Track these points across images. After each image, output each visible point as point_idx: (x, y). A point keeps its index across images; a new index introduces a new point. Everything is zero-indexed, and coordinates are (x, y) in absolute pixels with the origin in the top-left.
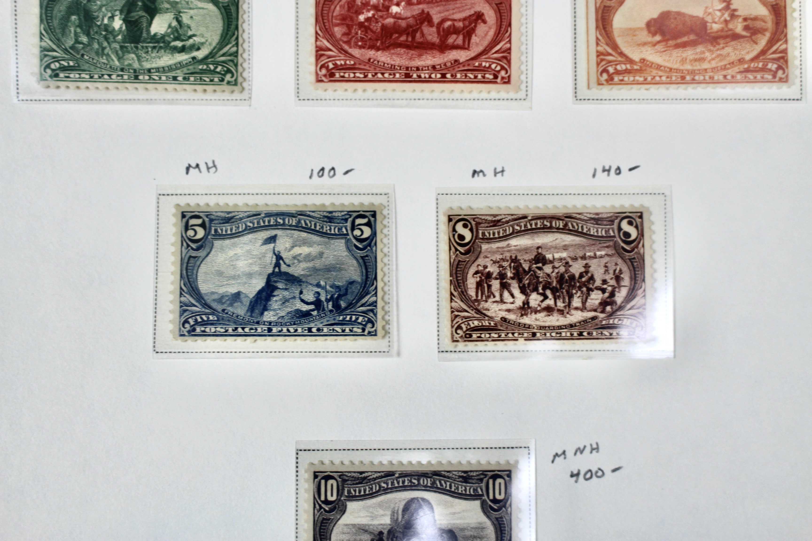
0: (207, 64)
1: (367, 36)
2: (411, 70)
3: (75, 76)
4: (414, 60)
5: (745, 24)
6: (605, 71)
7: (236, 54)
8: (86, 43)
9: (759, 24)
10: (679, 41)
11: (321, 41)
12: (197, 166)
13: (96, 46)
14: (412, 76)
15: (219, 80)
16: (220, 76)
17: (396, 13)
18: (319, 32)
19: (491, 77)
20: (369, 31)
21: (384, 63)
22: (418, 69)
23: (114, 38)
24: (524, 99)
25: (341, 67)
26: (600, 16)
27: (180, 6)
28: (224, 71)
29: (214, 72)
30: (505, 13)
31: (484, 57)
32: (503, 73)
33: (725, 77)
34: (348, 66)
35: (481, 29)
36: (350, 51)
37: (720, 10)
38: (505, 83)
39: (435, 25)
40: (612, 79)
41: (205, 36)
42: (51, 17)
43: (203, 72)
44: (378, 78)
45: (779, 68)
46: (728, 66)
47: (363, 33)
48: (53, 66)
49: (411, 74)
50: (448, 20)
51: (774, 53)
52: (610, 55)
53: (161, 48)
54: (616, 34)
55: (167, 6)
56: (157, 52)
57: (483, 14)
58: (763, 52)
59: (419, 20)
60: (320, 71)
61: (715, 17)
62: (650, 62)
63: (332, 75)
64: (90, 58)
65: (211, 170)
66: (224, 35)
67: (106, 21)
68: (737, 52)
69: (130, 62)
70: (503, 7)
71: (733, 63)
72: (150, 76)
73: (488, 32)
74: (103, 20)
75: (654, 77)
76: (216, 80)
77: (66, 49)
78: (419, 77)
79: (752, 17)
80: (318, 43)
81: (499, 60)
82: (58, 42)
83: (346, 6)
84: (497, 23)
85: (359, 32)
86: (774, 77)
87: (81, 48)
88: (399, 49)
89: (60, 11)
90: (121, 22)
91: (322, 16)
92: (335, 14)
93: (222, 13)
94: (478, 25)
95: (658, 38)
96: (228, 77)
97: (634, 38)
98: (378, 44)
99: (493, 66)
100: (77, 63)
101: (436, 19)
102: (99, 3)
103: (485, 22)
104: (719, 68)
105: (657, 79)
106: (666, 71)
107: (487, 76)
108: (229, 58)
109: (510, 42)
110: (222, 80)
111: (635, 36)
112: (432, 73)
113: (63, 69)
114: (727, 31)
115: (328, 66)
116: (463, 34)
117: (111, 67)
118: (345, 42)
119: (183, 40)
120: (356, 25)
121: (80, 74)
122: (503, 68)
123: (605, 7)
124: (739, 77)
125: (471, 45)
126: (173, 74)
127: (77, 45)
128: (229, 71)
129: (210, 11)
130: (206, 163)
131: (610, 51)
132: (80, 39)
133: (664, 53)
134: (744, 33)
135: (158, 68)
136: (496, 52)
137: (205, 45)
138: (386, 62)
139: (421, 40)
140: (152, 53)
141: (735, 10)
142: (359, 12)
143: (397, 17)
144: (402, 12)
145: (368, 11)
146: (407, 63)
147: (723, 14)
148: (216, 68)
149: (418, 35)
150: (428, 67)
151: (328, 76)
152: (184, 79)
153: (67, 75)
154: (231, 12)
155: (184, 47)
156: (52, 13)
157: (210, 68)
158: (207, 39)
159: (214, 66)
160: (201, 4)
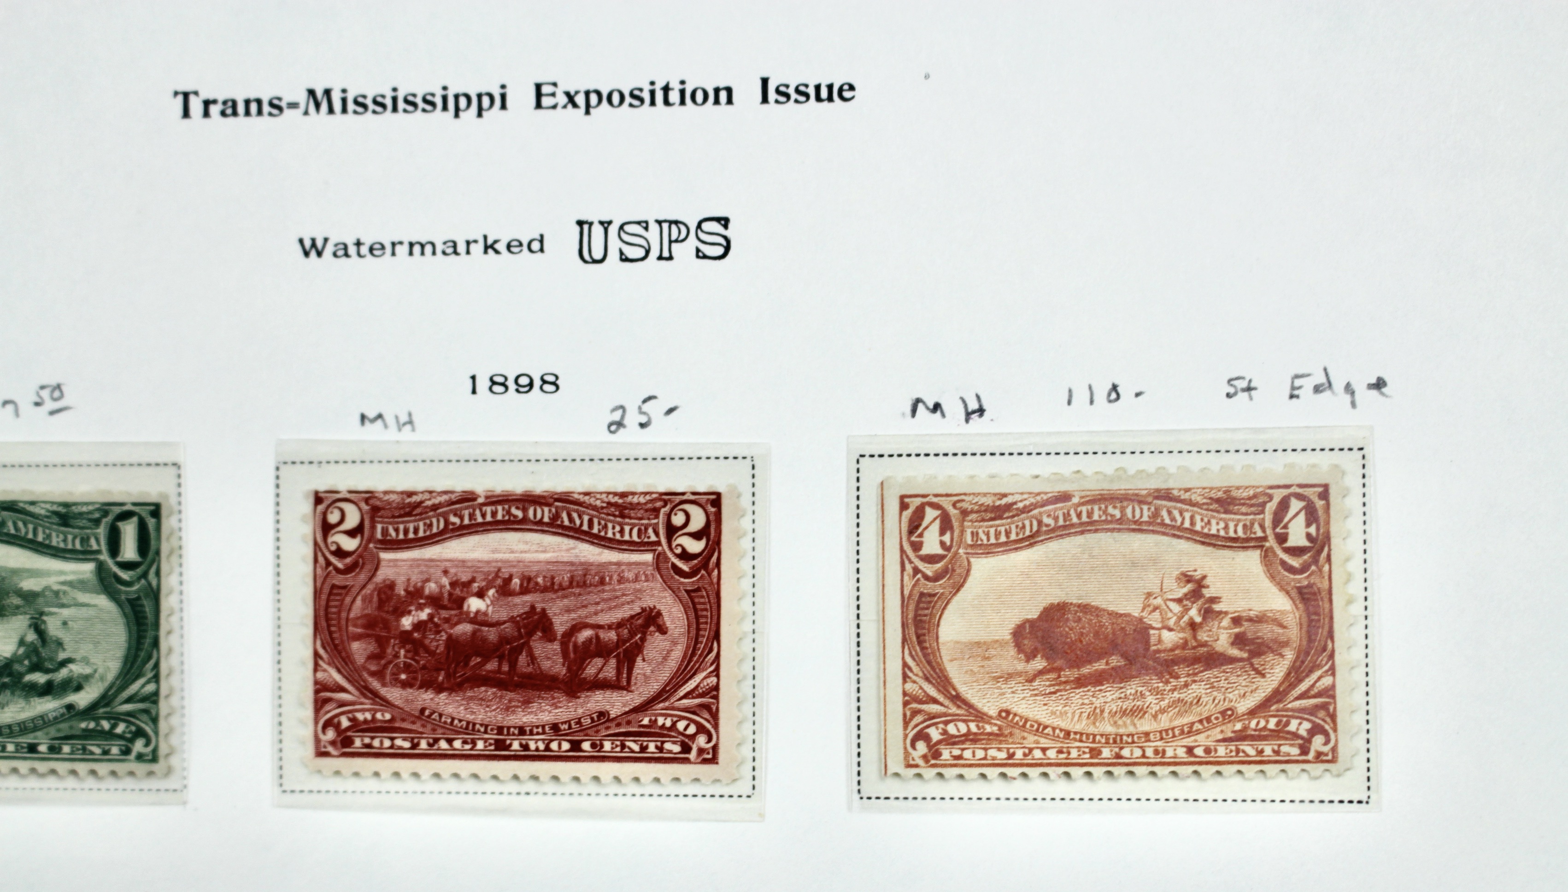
0: (97, 720)
1: (417, 662)
2: (508, 734)
4: (514, 712)
5: (1237, 630)
6: (922, 736)
7: (154, 698)
9: (1266, 631)
10: (1086, 670)
11: (325, 671)
14: (510, 745)
15: (121, 751)
16: (123, 743)
17: (478, 612)
18: (321, 652)
19: (677, 748)
20: (421, 651)
21: (453, 719)
22: (522, 731)
24: (749, 796)
25: (365, 726)
26: (911, 615)
27: (41, 600)
28: (130, 732)
29: (110, 735)
30: (706, 610)
31: (661, 705)
32: (701, 740)
33: (1190, 750)
34: (379, 725)
35: (655, 644)
36: (384, 691)
37: (1179, 601)
38: (705, 761)
39: (559, 637)
40: (937, 755)
41: (92, 661)
43: (88, 735)
44: (439, 749)
45: (1316, 730)
46: (1197, 726)
47: (410, 655)
49: (508, 742)
50: (586, 626)
51: (1303, 696)
52: (935, 701)
54: (946, 655)
55: (16, 601)
57: (659, 614)
58: (1277, 696)
59: (525, 626)
60: (324, 732)
61: (1170, 615)
62: (1021, 717)
63: (347, 742)
66: (131, 659)
68: (1220, 697)
70: (702, 597)
71: (1208, 719)
73: (669, 652)
75: (1031, 750)
76: (115, 750)
78: (526, 747)
79: (1252, 614)
80: (320, 675)
81: (694, 713)
83: (375, 599)
84: (689, 632)
85: (402, 652)
86: (1304, 751)
88: (483, 689)
91: (328, 620)
92: (352, 615)
93: (125, 615)
94: (649, 637)
95: (1039, 663)
96: (139, 746)
97: (986, 663)
98: (441, 678)
99: (681, 725)
101: (560, 624)
103: (663, 630)
104: (1177, 732)
105: (1038, 754)
106: (1055, 738)
107: (668, 746)
108: (140, 706)
109: (717, 672)
110: (126, 752)
111: (988, 658)
112: (552, 741)
114: (1194, 648)
115: (339, 723)
116: (617, 656)
118: (373, 674)
119: (47, 671)
120: (395, 638)
122: (701, 729)
123: (922, 594)
124: (1222, 751)
125: (633, 681)
126: (29, 739)
128: (140, 733)
129: (101, 610)
131: (932, 692)
133: (1053, 697)
134: (1235, 652)
136: (685, 696)
137: (93, 681)
138: (455, 715)
139: (530, 669)
141: (1214, 600)
142: (402, 612)
143: (479, 620)
144: (490, 608)
145: (420, 608)
146: (500, 717)
147: (1187, 610)
148: (114, 726)
149: (523, 659)
150: (543, 727)
151: (339, 745)
152: (52, 749)
154: (144, 613)
155: (49, 685)
157: (102, 726)
158: (95, 667)
159: (110, 723)
160: (83, 597)
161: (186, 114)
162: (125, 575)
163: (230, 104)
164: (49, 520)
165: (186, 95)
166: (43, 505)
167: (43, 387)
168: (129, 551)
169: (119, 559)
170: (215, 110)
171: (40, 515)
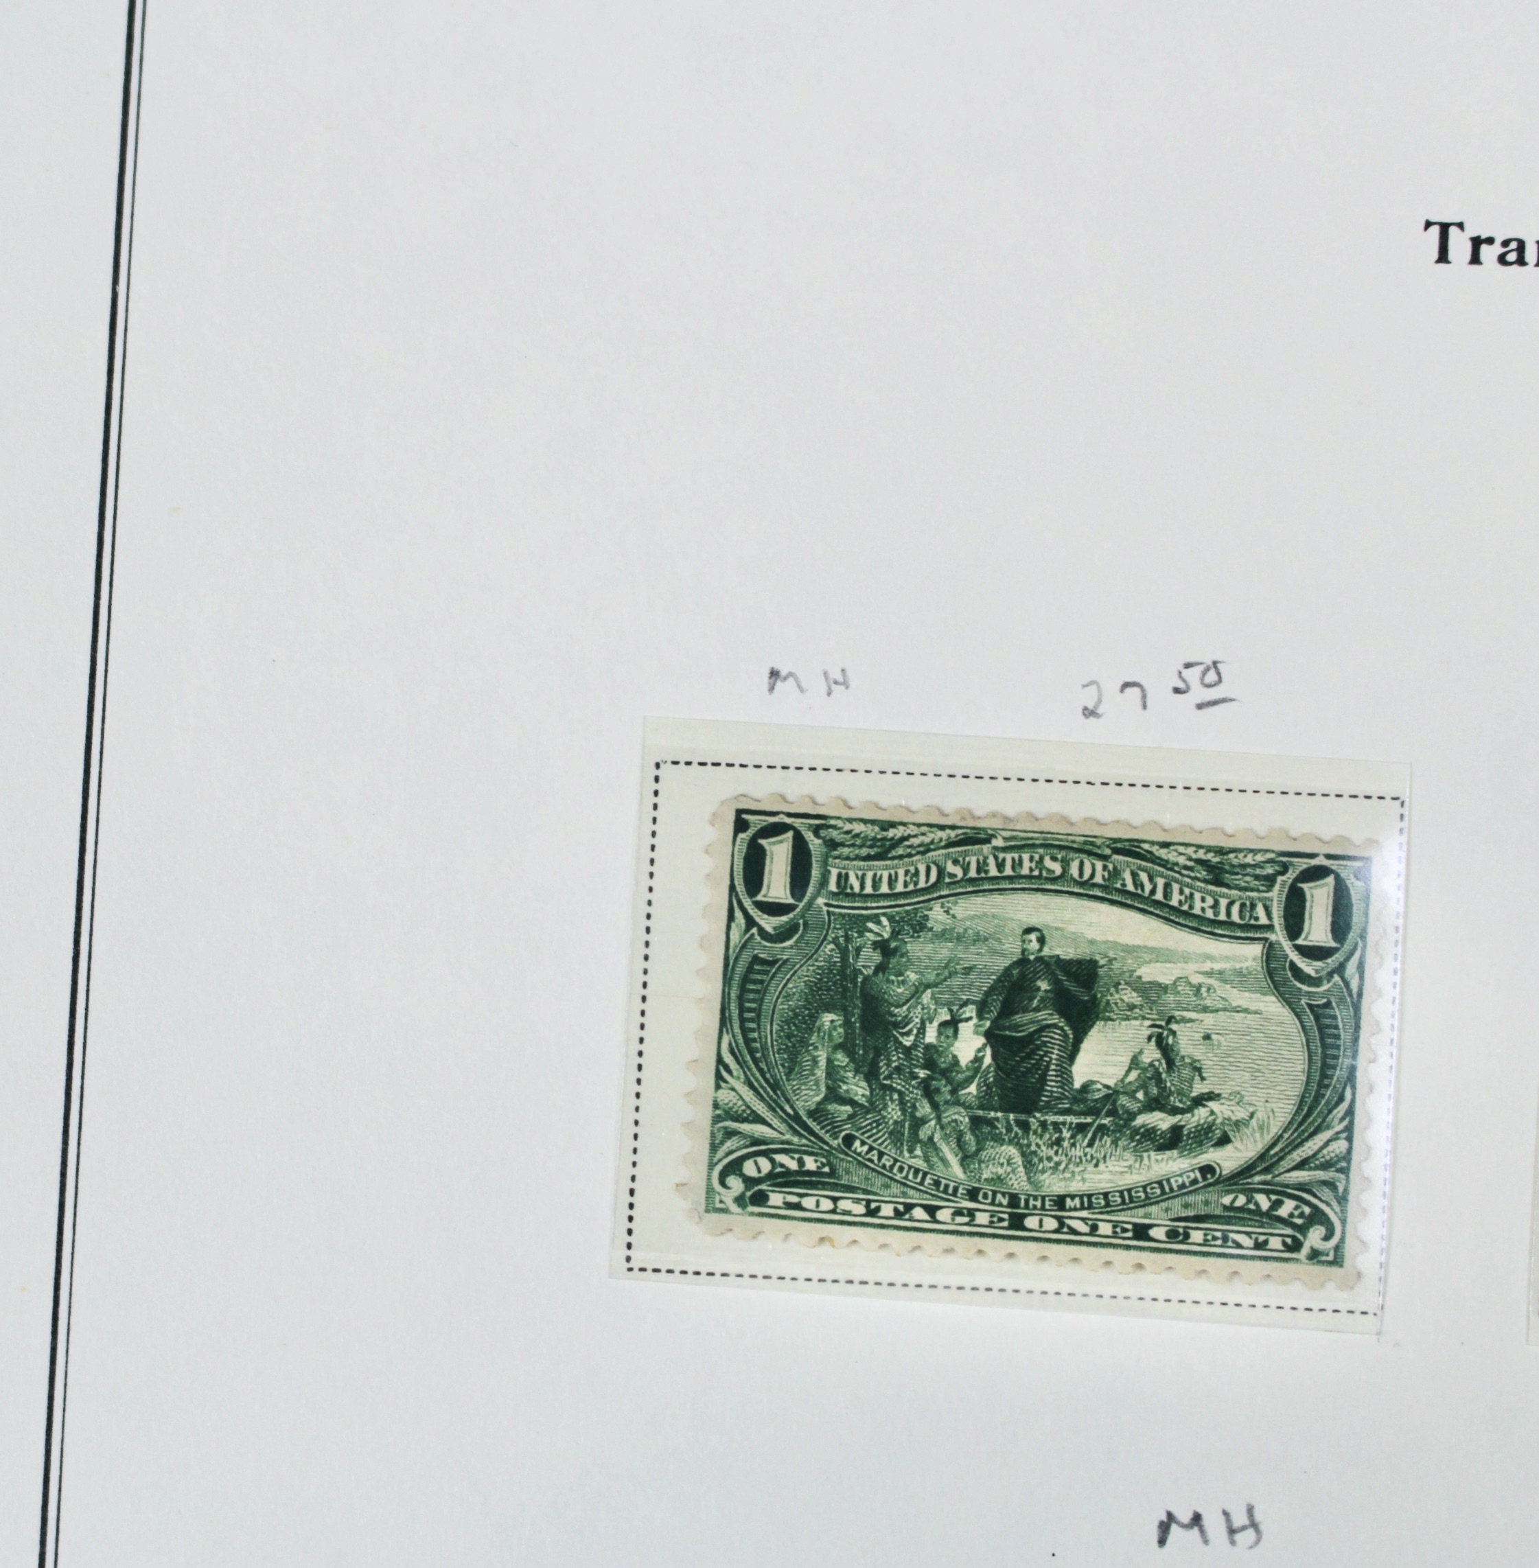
0: (1249, 1192)
3: (818, 1203)
7: (1342, 1164)
8: (863, 1101)
12: (1197, 1519)
13: (893, 1112)
15: (1284, 1243)
16: (1289, 1231)
23: (954, 1092)
27: (1170, 998)
28: (1302, 1215)
29: (1270, 1217)
42: (758, 1012)
43: (1233, 1215)
48: (749, 1168)
53: (1102, 1128)
55: (1130, 996)
56: (1090, 1145)
64: (871, 1149)
65: (1238, 1537)
66: (1309, 1101)
67: (931, 1036)
69: (1000, 1171)
72: (1060, 1220)
74: (922, 1030)
76: (1275, 1243)
77: (797, 1118)
82: (774, 1092)
87: (845, 1117)
89: (788, 997)
90: (980, 1041)
93: (1304, 1029)
96: (1314, 1237)
100: (829, 1164)
102: (912, 976)
108: (1321, 1175)
110: (1296, 1246)
113: (783, 1179)
117: (937, 1183)
119: (1174, 1111)
121: (835, 1200)
126: (1137, 1217)
127: (833, 1107)
128: (1317, 1217)
130: (1226, 1514)
132: (844, 1087)
135: (1090, 1196)
137: (1248, 1131)
140: (1073, 1145)
148: (1277, 1204)
152: (1172, 1234)
153: (794, 1199)
154: (1336, 1027)
155: (1176, 1130)
156: (762, 1000)
157: (1257, 1204)
158: (1251, 1109)
159: (1270, 1199)
160: (1239, 998)
161: (1443, 257)
162: (1308, 967)
163: (1514, 245)
164: (1192, 874)
165: (1445, 228)
166: (1181, 849)
167: (1188, 666)
168: (1318, 930)
169: (1300, 942)
170: (1489, 253)
171: (1177, 864)
